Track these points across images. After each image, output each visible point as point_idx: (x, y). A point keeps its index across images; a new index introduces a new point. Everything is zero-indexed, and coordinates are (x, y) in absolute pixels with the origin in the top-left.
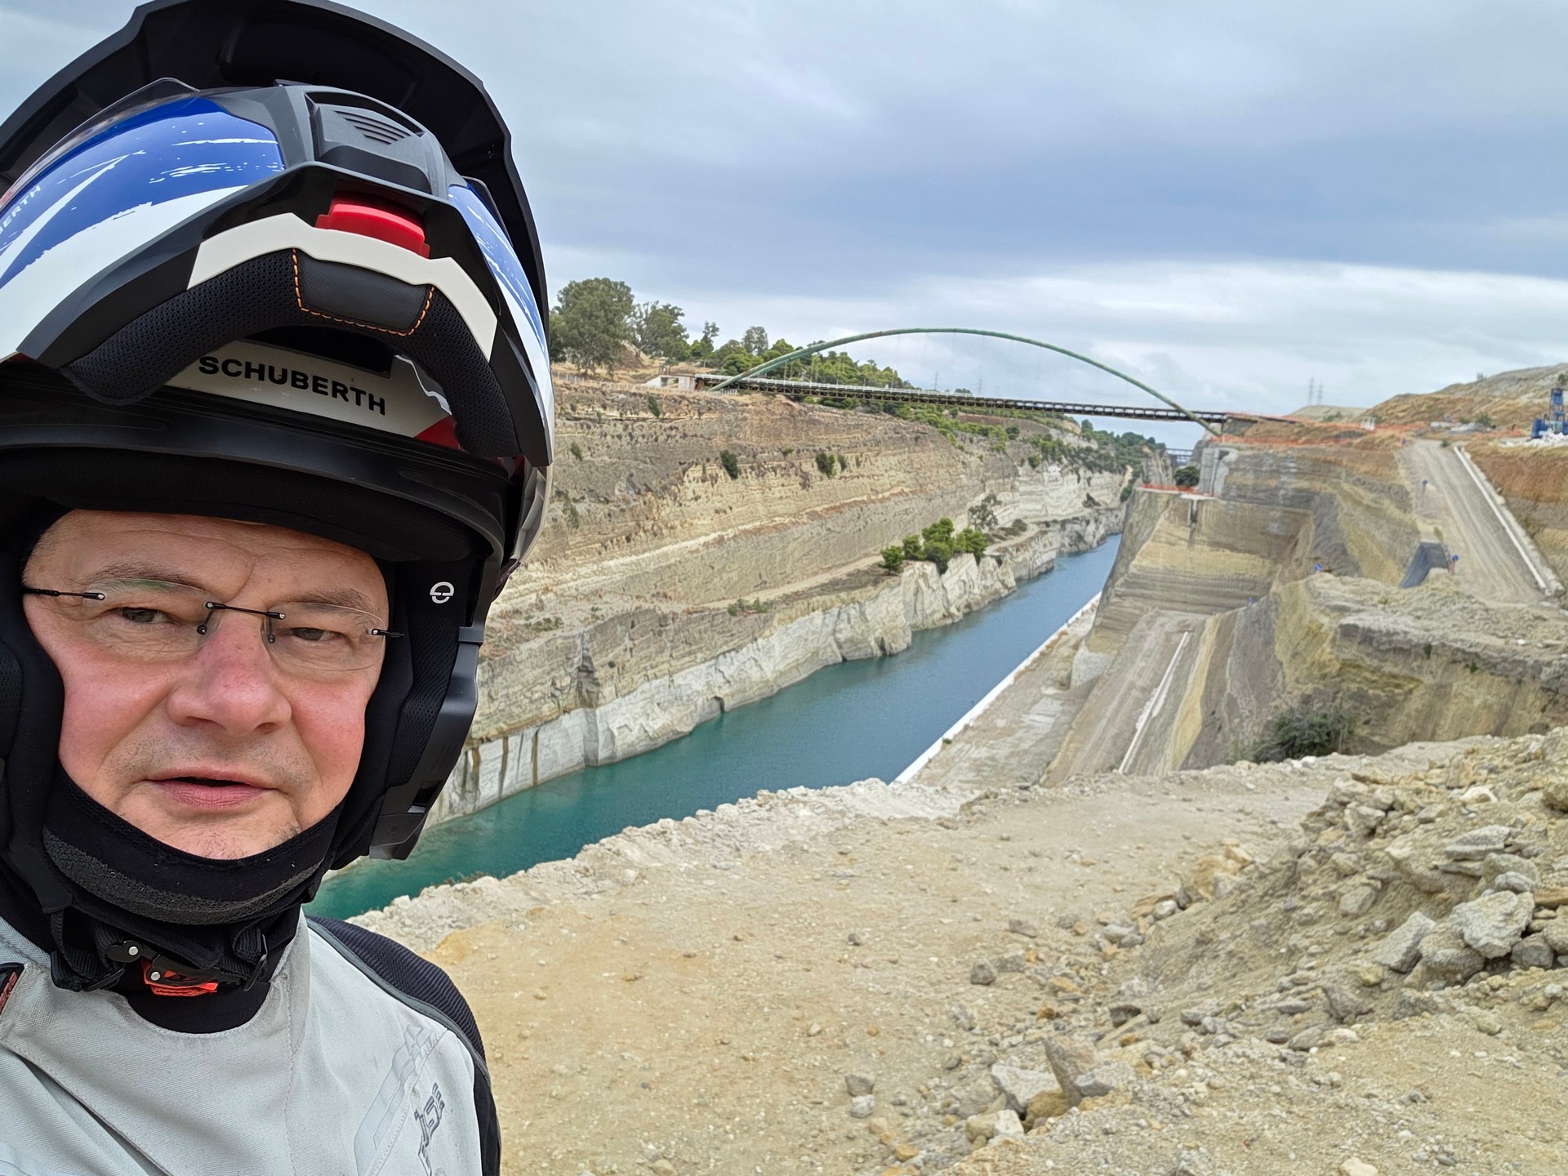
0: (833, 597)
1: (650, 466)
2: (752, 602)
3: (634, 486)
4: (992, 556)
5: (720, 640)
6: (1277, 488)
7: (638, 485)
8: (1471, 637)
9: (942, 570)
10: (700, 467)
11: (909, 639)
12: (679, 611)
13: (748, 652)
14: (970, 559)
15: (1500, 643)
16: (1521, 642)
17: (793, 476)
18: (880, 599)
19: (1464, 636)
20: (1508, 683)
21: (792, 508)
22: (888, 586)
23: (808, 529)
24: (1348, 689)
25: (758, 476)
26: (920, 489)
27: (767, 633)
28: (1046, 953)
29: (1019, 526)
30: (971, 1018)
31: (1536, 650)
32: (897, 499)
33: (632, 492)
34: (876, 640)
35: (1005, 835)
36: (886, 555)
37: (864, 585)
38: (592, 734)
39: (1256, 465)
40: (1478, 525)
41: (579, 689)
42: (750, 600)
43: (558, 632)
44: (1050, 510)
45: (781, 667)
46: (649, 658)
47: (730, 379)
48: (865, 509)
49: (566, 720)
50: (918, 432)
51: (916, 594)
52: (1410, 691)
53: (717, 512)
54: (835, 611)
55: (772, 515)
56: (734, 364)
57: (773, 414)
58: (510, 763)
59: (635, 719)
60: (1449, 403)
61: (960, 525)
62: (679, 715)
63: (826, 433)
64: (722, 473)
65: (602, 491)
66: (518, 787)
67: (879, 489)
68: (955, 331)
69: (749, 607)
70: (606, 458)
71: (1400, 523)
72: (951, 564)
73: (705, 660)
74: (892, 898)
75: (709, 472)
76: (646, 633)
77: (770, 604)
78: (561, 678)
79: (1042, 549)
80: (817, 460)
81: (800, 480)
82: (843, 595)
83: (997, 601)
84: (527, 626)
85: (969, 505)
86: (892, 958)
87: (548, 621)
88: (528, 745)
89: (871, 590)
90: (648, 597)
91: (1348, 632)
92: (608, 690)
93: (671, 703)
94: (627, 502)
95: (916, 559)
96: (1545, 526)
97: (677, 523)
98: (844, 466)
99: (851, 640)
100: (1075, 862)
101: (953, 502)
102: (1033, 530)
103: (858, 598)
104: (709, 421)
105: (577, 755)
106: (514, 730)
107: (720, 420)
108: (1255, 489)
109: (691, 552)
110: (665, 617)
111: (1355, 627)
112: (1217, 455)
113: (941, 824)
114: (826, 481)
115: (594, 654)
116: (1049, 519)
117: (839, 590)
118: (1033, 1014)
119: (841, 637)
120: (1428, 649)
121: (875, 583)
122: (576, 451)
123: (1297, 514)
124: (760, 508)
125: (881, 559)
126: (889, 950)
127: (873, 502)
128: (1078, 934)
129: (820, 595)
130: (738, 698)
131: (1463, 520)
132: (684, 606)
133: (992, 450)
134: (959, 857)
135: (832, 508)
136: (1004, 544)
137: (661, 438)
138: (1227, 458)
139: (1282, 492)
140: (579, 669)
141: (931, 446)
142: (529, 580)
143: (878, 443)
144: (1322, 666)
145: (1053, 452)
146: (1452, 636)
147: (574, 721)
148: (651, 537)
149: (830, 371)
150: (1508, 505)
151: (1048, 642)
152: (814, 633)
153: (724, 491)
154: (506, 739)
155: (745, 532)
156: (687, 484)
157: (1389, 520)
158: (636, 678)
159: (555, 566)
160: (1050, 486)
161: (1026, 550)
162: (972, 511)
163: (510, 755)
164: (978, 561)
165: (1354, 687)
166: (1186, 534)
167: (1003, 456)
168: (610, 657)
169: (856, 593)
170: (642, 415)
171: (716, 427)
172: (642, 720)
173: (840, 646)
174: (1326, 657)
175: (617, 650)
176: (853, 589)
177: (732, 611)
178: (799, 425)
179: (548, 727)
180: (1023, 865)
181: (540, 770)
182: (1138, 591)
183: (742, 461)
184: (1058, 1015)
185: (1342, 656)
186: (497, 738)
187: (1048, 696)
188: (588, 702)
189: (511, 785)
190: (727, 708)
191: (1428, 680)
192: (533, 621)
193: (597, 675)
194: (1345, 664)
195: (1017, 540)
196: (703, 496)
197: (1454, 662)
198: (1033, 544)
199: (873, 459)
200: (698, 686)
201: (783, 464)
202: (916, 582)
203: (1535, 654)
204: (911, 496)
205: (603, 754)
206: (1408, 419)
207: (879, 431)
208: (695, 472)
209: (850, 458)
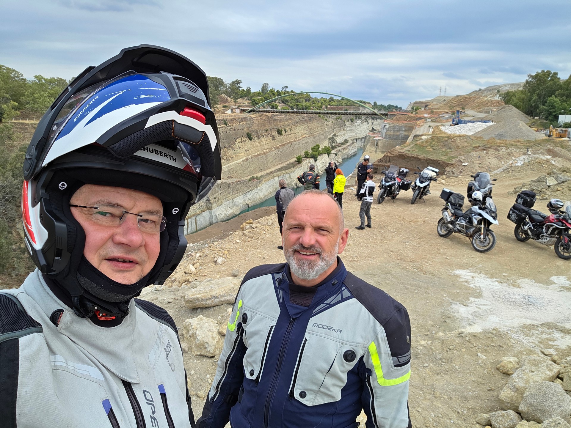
0: (281, 172)
1: (225, 140)
4: (333, 153)
5: (246, 188)
6: (399, 135)
9: (316, 160)
12: (234, 182)
13: (255, 190)
14: (326, 155)
17: (269, 137)
18: (296, 171)
21: (270, 147)
22: (298, 167)
23: (275, 152)
25: (258, 138)
26: (311, 135)
27: (261, 185)
29: (346, 141)
32: (303, 139)
34: (295, 183)
36: (297, 158)
37: (290, 168)
38: (211, 217)
39: (394, 128)
41: (207, 205)
42: (255, 176)
44: (358, 134)
45: (266, 194)
46: (226, 195)
47: (250, 109)
48: (293, 144)
49: (204, 214)
50: (311, 117)
53: (246, 151)
54: (282, 176)
55: (263, 150)
57: (263, 119)
58: (189, 226)
59: (223, 212)
61: (323, 145)
62: (236, 210)
63: (279, 123)
64: (247, 139)
67: (297, 137)
69: (255, 178)
72: (319, 158)
73: (242, 194)
75: (243, 140)
76: (225, 189)
77: (262, 177)
78: (201, 203)
79: (352, 149)
80: (277, 131)
81: (272, 138)
82: (284, 172)
85: (328, 137)
88: (194, 221)
89: (292, 169)
90: (226, 178)
92: (214, 205)
93: (233, 206)
95: (308, 158)
97: (234, 156)
98: (286, 132)
101: (323, 137)
102: (350, 142)
103: (288, 172)
104: (242, 125)
105: (208, 221)
106: (190, 217)
107: (246, 124)
108: (393, 135)
109: (238, 164)
110: (230, 184)
112: (383, 126)
114: (280, 137)
115: (210, 196)
116: (357, 138)
117: (283, 170)
121: (293, 167)
124: (259, 148)
127: (295, 141)
129: (277, 172)
130: (253, 203)
132: (236, 180)
133: (336, 119)
135: (282, 145)
136: (340, 148)
137: (228, 132)
138: (386, 127)
139: (401, 136)
140: (207, 200)
141: (315, 121)
143: (297, 123)
145: (358, 115)
147: (206, 214)
148: (226, 161)
152: (275, 183)
153: (247, 144)
155: (255, 156)
156: (236, 144)
158: (222, 201)
160: (358, 127)
161: (346, 150)
162: (330, 139)
163: (189, 224)
164: (329, 156)
167: (340, 120)
168: (214, 196)
169: (288, 171)
170: (222, 126)
171: (245, 126)
172: (225, 212)
175: (216, 194)
176: (287, 169)
177: (250, 180)
178: (271, 121)
179: (199, 216)
181: (198, 226)
183: (253, 135)
188: (209, 209)
190: (250, 206)
193: (211, 202)
195: (344, 146)
196: (241, 147)
198: (349, 147)
199: (295, 128)
200: (241, 201)
201: (266, 134)
204: (308, 137)
205: (214, 220)
207: (297, 119)
208: (239, 140)
209: (288, 129)
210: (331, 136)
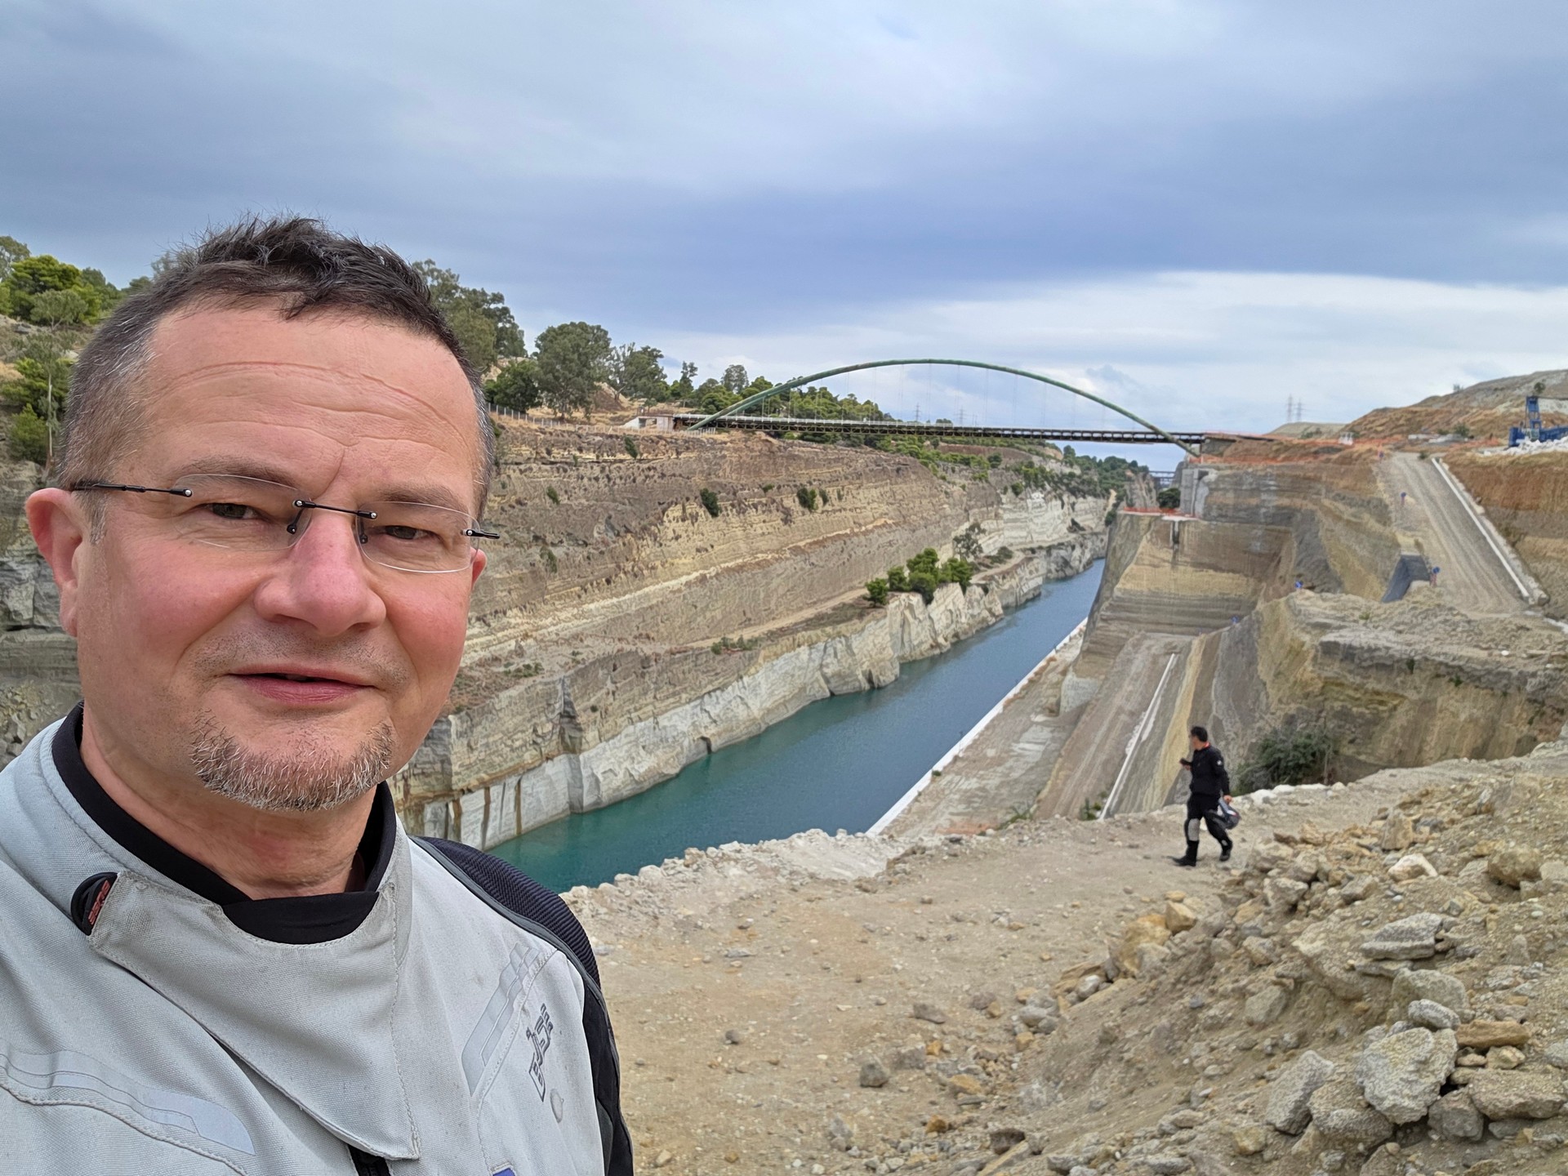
0: (819, 632)
1: (628, 507)
2: (736, 640)
3: (613, 528)
4: (978, 585)
5: (704, 679)
6: (1258, 507)
7: (617, 527)
8: (1454, 650)
9: (928, 600)
10: (679, 507)
11: (897, 671)
12: (662, 652)
13: (734, 690)
14: (955, 588)
15: (1483, 655)
16: (1505, 653)
17: (775, 512)
18: (866, 632)
19: (1446, 649)
20: (1493, 695)
21: (775, 544)
22: (874, 618)
23: (791, 565)
24: (1332, 708)
25: (738, 513)
26: (903, 521)
27: (752, 670)
28: (953, 1044)
29: (1004, 554)
30: (850, 1135)
31: (1520, 661)
32: (880, 531)
33: (611, 534)
34: (864, 673)
35: (927, 898)
36: (871, 588)
37: (850, 619)
38: (576, 781)
39: (1236, 484)
40: (1459, 536)
41: (562, 735)
42: (734, 637)
43: (538, 679)
44: (1035, 536)
45: (768, 705)
46: (632, 700)
47: (708, 417)
48: (848, 542)
49: (550, 768)
50: (899, 463)
51: (902, 626)
52: (1395, 708)
53: (698, 550)
54: (821, 645)
55: (754, 552)
56: (712, 403)
57: (752, 450)
58: (493, 813)
59: (620, 763)
60: (1427, 415)
61: (945, 555)
62: (664, 758)
63: (806, 468)
64: (702, 512)
65: (580, 535)
66: (501, 837)
67: (862, 521)
68: (930, 362)
69: (733, 645)
70: (583, 501)
71: (1380, 537)
72: (938, 594)
73: (690, 701)
74: (788, 981)
75: (689, 511)
76: (628, 675)
77: (754, 642)
78: (543, 725)
79: (1028, 576)
80: (799, 496)
81: (783, 516)
82: (829, 629)
83: (983, 630)
84: (507, 673)
85: (953, 535)
86: (773, 1059)
87: (528, 667)
88: (511, 794)
89: (857, 624)
90: (630, 639)
91: (1329, 649)
92: (591, 735)
93: (657, 745)
94: (606, 544)
95: (901, 590)
96: (1526, 534)
97: (658, 563)
98: (825, 500)
99: (839, 675)
100: (1001, 926)
101: (937, 531)
102: (1018, 557)
103: (844, 632)
104: (688, 460)
105: (562, 802)
106: (496, 779)
107: (699, 459)
108: (1236, 508)
109: (673, 592)
110: (647, 658)
111: (1336, 644)
112: (1196, 476)
113: (859, 887)
114: (808, 516)
115: (576, 699)
116: (1034, 545)
117: (825, 625)
118: (924, 1124)
119: (829, 671)
120: (1411, 664)
121: (861, 616)
122: (553, 496)
123: (1279, 531)
124: (742, 545)
125: (866, 592)
126: (773, 1048)
128: (993, 1016)
129: (805, 630)
130: (726, 737)
131: (1443, 530)
132: (667, 647)
133: (975, 479)
134: (872, 926)
135: (815, 543)
136: (990, 572)
137: (639, 479)
138: (1206, 479)
139: (1263, 510)
140: (561, 716)
141: (913, 477)
142: (508, 626)
143: (859, 476)
144: (1305, 685)
145: (1036, 479)
146: (1435, 650)
147: (557, 769)
148: (631, 578)
149: (810, 407)
150: (1487, 514)
151: (1036, 669)
152: (800, 668)
153: (703, 529)
154: (487, 789)
155: (728, 570)
156: (667, 524)
157: (1369, 534)
158: (619, 721)
159: (534, 612)
160: (1035, 512)
161: (1013, 577)
162: (957, 540)
163: (493, 805)
164: (964, 590)
165: (1337, 705)
166: (1169, 557)
167: (986, 485)
168: (593, 701)
169: (842, 627)
170: (620, 456)
171: (694, 466)
172: (627, 764)
173: (827, 681)
174: (1307, 676)
175: (599, 694)
176: (839, 623)
177: (716, 650)
178: (779, 461)
179: (530, 775)
180: (942, 933)
181: (524, 820)
182: (1124, 615)
183: (722, 499)
184: (951, 1127)
185: (1325, 674)
186: (478, 788)
187: (1037, 723)
188: (571, 748)
189: (494, 835)
190: (714, 747)
191: (1412, 695)
192: (512, 668)
193: (579, 720)
194: (1327, 682)
195: (1003, 567)
196: (684, 535)
197: (1438, 676)
198: (1019, 571)
199: (854, 492)
200: (684, 727)
201: (764, 500)
202: (903, 613)
203: (1520, 665)
204: (894, 527)
205: (588, 800)
206: (1387, 433)
207: (860, 464)
208: (675, 512)
209: (832, 492)
210: (962, 529)
